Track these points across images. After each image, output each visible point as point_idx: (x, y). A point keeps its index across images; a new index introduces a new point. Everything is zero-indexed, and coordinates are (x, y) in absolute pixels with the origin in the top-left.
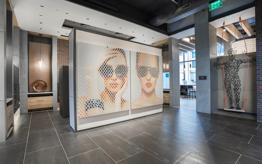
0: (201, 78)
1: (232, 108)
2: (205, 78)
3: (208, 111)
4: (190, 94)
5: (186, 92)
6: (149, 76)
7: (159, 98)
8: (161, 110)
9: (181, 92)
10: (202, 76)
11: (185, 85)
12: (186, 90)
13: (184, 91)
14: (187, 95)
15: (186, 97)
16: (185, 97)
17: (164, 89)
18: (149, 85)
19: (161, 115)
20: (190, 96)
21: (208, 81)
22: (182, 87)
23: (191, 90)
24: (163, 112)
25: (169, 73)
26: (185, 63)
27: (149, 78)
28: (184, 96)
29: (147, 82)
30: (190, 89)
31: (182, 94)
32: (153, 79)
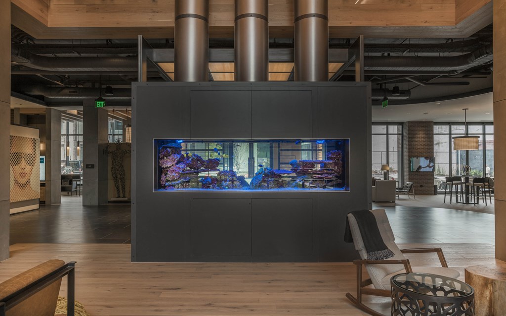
0: (88, 166)
1: (119, 197)
2: (93, 166)
3: (95, 202)
4: (76, 188)
5: (70, 186)
6: (23, 163)
7: (35, 191)
8: (36, 206)
9: (63, 186)
10: (90, 165)
11: (69, 174)
12: (71, 183)
13: (67, 185)
14: (70, 191)
15: (70, 194)
16: (68, 194)
17: (41, 181)
18: (23, 174)
19: (37, 213)
20: (76, 191)
21: (96, 170)
22: (64, 178)
23: (78, 183)
24: (39, 209)
25: (44, 157)
26: (70, 136)
27: (23, 166)
28: (66, 193)
29: (21, 171)
30: (76, 181)
31: (63, 189)
32: (28, 168)
